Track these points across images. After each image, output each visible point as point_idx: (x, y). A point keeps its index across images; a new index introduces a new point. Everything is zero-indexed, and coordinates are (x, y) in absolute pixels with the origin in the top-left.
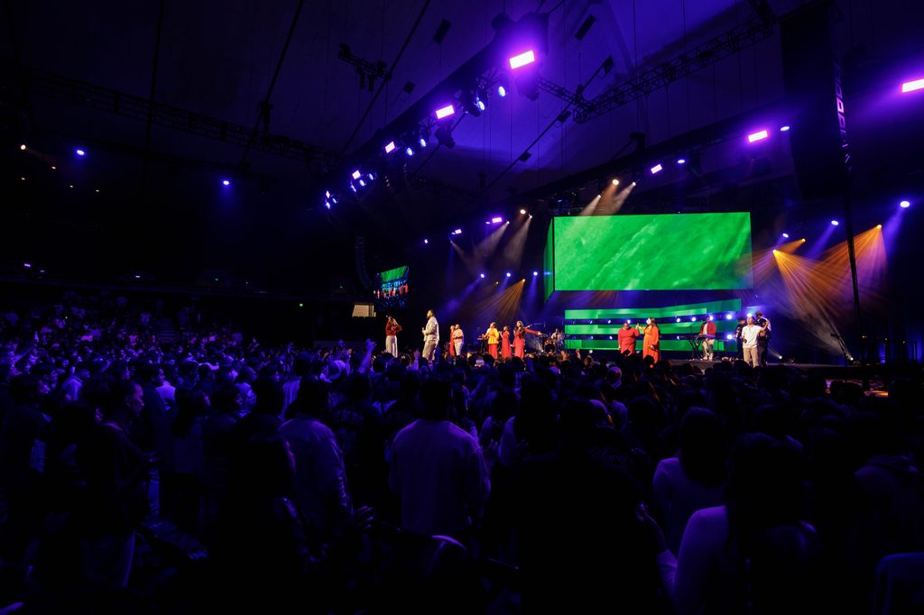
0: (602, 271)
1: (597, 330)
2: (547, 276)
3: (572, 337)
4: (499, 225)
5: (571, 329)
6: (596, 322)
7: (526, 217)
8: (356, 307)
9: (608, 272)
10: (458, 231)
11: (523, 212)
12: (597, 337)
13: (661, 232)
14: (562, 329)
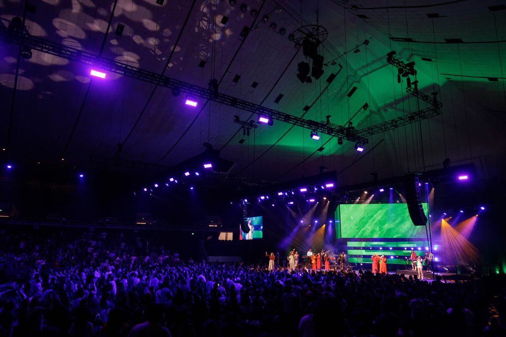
0: (361, 231)
1: (364, 252)
2: (337, 223)
3: (352, 256)
4: (314, 203)
5: (351, 252)
6: (364, 248)
7: (326, 201)
8: (221, 233)
9: (364, 232)
10: (292, 203)
11: (325, 198)
12: (365, 256)
13: (386, 214)
14: (346, 252)
